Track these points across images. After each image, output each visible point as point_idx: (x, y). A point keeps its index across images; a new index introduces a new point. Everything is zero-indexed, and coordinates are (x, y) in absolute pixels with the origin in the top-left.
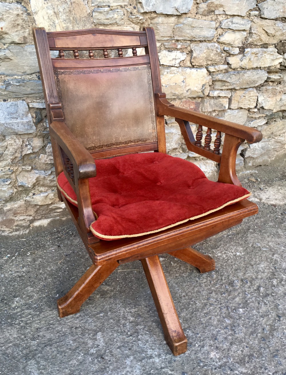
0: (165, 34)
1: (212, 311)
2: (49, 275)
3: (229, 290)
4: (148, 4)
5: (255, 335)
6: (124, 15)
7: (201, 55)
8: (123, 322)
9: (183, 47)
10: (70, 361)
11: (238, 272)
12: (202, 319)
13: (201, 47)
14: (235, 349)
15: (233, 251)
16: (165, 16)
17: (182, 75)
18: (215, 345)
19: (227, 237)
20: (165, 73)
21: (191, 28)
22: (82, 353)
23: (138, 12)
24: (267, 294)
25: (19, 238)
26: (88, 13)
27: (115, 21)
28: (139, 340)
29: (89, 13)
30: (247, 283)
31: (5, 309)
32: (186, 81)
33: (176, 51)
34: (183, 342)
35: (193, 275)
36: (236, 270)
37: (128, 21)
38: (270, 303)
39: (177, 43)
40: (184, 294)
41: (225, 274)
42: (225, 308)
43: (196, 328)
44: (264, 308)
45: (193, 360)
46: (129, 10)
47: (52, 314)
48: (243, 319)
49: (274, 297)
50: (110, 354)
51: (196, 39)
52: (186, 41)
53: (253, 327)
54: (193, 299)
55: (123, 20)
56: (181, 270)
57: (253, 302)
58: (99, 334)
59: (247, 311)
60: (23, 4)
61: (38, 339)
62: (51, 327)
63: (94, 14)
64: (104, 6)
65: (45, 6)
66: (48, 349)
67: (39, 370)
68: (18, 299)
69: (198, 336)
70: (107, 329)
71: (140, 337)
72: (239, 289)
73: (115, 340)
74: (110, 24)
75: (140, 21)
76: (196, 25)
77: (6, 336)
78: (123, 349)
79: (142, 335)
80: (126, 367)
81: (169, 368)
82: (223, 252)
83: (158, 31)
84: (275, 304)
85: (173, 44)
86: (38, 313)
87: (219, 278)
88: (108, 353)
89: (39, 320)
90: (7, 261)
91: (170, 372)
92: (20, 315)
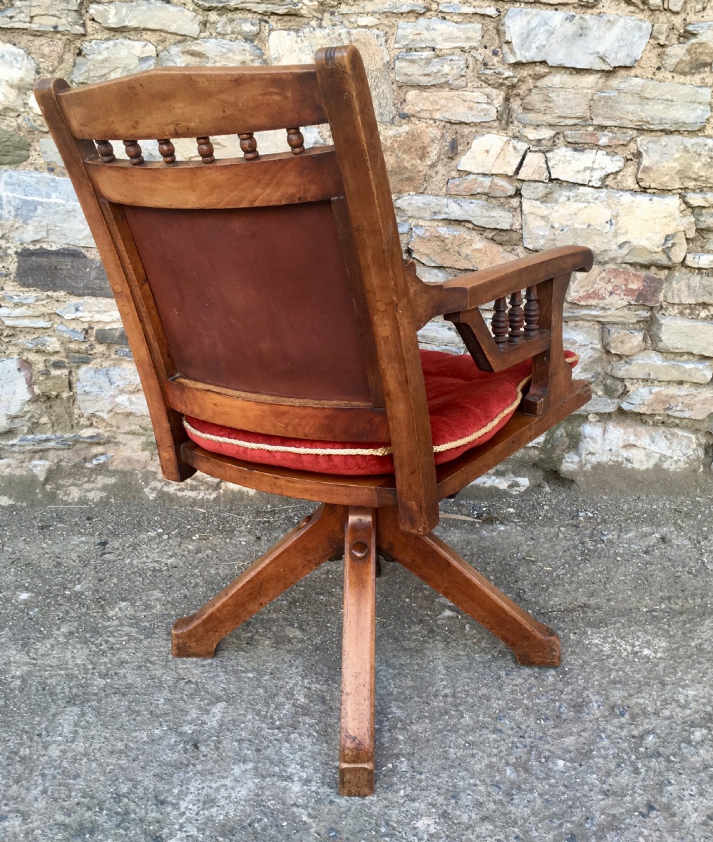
0: (568, 112)
1: (489, 743)
2: (207, 582)
3: (564, 717)
4: (526, 45)
5: (557, 822)
6: (467, 67)
7: (665, 164)
8: (282, 699)
9: (615, 142)
10: (136, 731)
11: (616, 689)
12: (451, 750)
13: (665, 146)
14: (484, 831)
15: (637, 643)
16: (571, 73)
17: (609, 206)
18: (445, 808)
19: (647, 612)
20: (563, 199)
21: (638, 100)
22: (167, 726)
23: (503, 61)
24: (658, 753)
25: (196, 505)
26: (385, 61)
27: (445, 80)
28: (287, 741)
29: (388, 62)
30: (622, 715)
31: (95, 614)
32: (617, 223)
33: (595, 151)
34: (360, 766)
35: (500, 663)
36: (615, 683)
37: (476, 80)
38: (651, 774)
39: (599, 134)
40: (447, 691)
41: (580, 682)
42: (525, 746)
43: (426, 760)
44: (625, 778)
45: (371, 816)
46: (480, 58)
47: (163, 645)
48: (553, 781)
49: (672, 764)
50: (215, 746)
51: (652, 127)
52: (625, 130)
53: (564, 806)
54: (461, 708)
55: (464, 78)
56: (479, 647)
57: (605, 757)
58: (222, 705)
59: (575, 769)
60: (256, 43)
61: (112, 679)
62: (145, 666)
63: (398, 64)
64: (423, 48)
65: (296, 47)
66: (115, 699)
67: (76, 726)
68: (125, 604)
69: (418, 777)
70: (242, 701)
71: (292, 736)
72: (590, 721)
73: (242, 725)
74: (433, 85)
75: (505, 82)
76: (655, 94)
77: (64, 656)
78: (245, 745)
79: (301, 734)
80: (227, 777)
81: (310, 810)
82: (610, 640)
83: (551, 105)
84: (662, 779)
85: (587, 135)
86: (143, 637)
87: (558, 687)
88: (213, 741)
89: (136, 648)
90: (151, 539)
91: (305, 818)
92: (111, 632)
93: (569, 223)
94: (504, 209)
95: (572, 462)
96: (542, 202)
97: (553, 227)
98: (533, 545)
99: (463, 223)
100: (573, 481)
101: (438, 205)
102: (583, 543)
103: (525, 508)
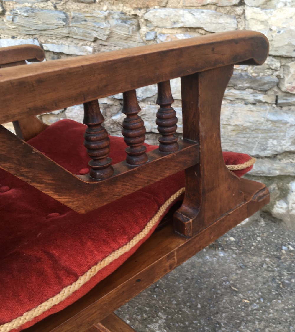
93: (285, 26)
94: (230, 17)
95: (281, 208)
96: (262, 9)
97: (271, 30)
98: (241, 274)
99: (197, 30)
100: (281, 220)
101: (176, 15)
102: (281, 275)
103: (243, 238)
